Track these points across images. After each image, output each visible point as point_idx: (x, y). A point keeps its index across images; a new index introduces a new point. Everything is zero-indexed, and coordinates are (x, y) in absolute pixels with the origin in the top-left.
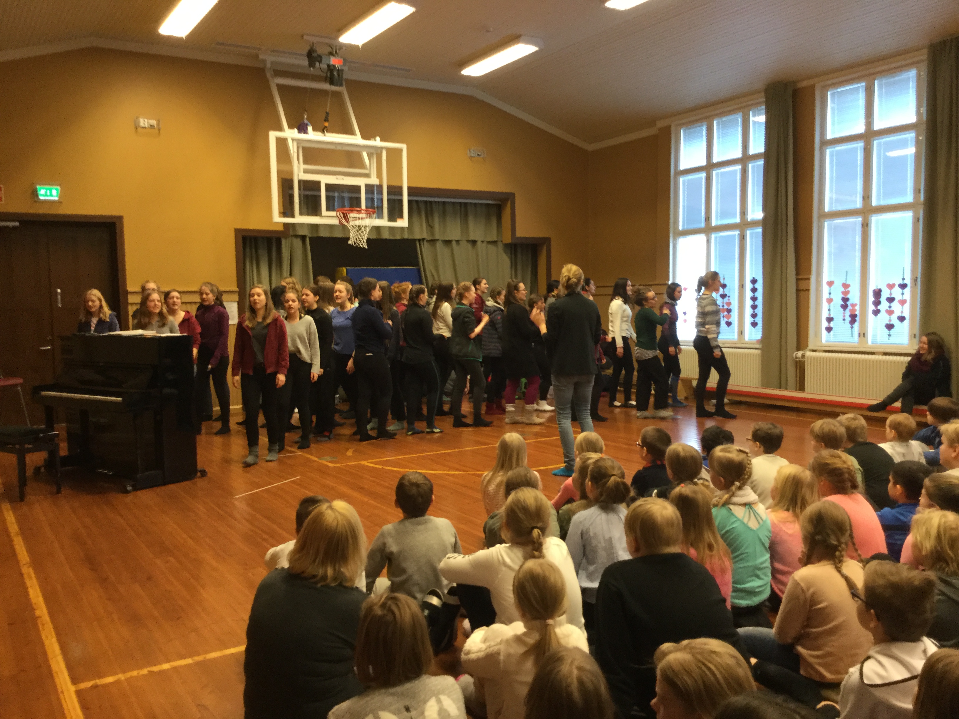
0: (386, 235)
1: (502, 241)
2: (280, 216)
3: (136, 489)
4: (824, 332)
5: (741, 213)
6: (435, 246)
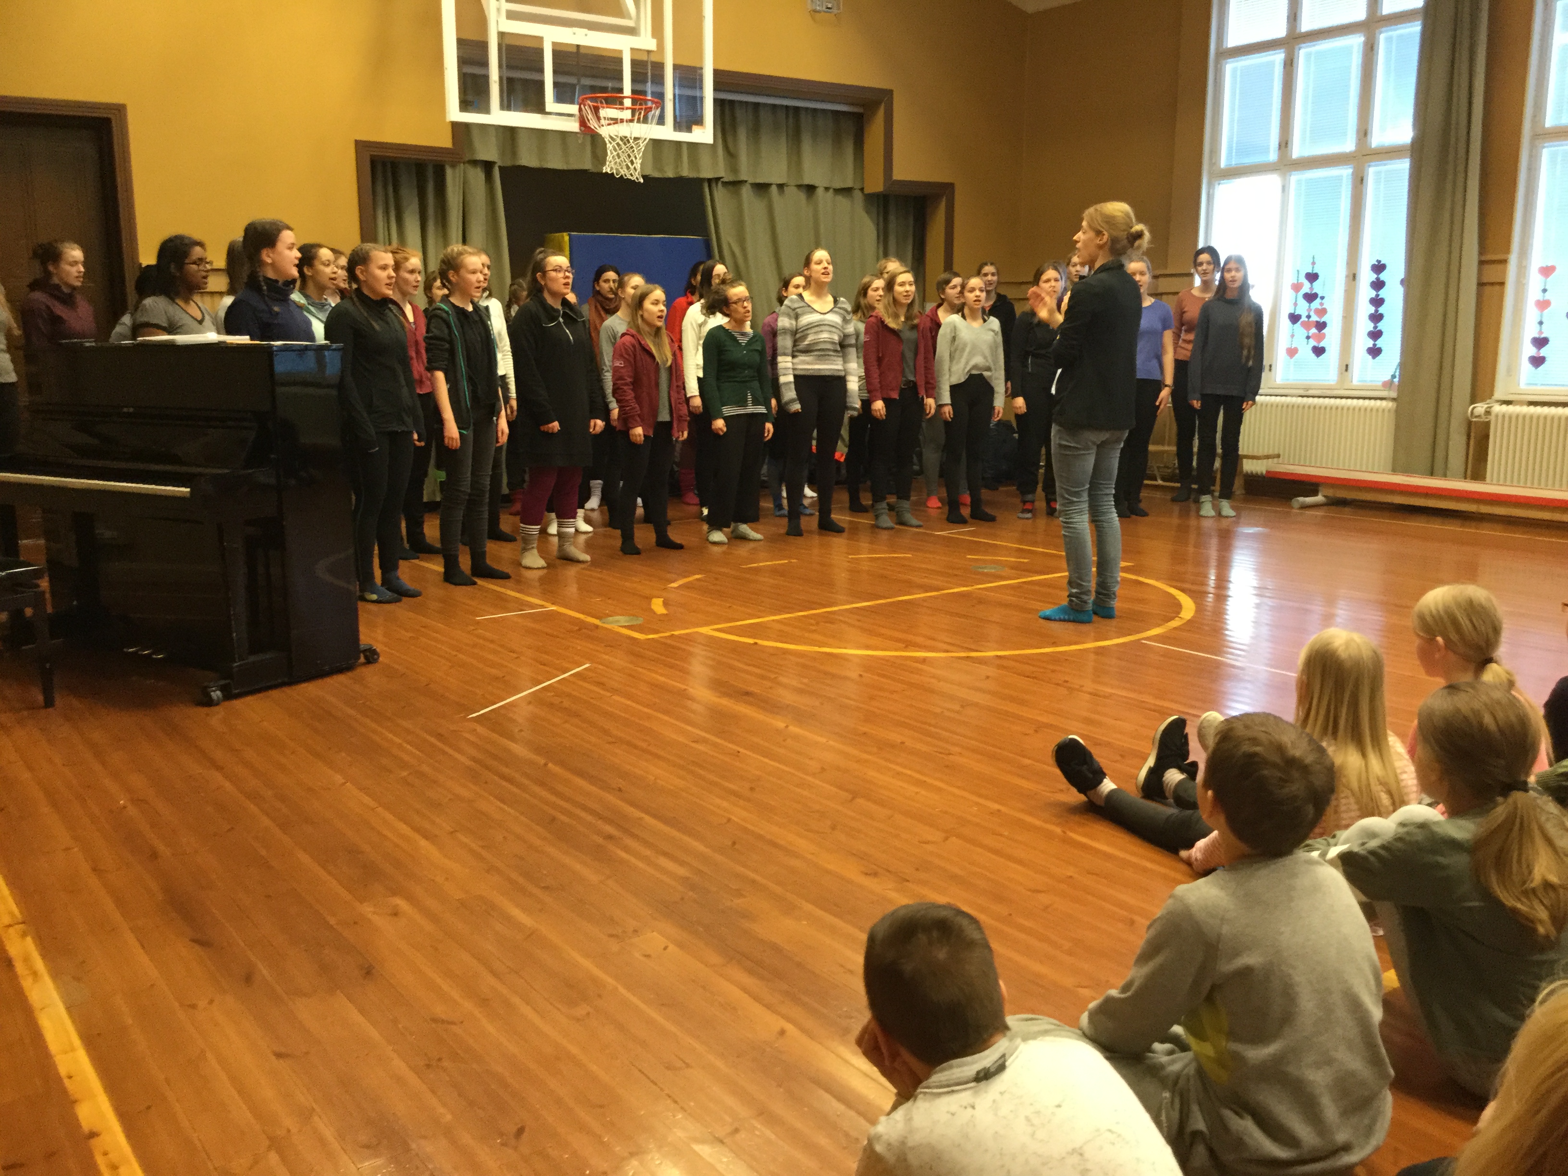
1: (862, 190)
2: (459, 107)
3: (229, 696)
4: (1526, 366)
5: (1358, 132)
6: (737, 194)
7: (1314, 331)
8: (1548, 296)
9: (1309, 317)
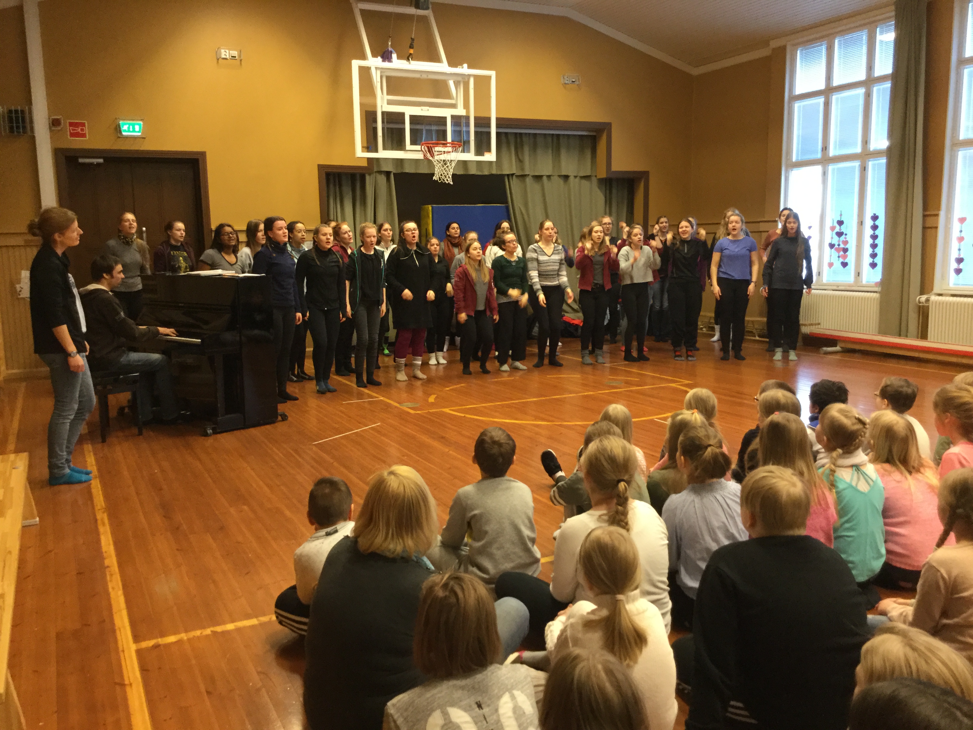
0: (473, 171)
1: (596, 176)
2: (363, 151)
3: (215, 432)
4: (952, 274)
5: (862, 142)
6: (524, 181)
7: (842, 253)
8: (963, 234)
9: (839, 245)
